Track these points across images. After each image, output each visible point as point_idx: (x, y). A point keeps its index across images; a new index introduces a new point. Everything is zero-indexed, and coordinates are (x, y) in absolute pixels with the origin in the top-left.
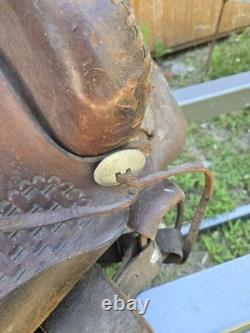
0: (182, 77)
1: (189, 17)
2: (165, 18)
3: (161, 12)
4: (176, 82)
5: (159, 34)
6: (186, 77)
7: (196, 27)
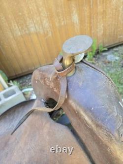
0: (113, 62)
1: (115, 33)
2: (104, 35)
3: (102, 32)
4: (109, 65)
5: (101, 41)
6: (114, 62)
7: (119, 37)
